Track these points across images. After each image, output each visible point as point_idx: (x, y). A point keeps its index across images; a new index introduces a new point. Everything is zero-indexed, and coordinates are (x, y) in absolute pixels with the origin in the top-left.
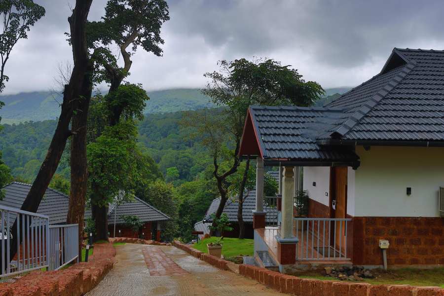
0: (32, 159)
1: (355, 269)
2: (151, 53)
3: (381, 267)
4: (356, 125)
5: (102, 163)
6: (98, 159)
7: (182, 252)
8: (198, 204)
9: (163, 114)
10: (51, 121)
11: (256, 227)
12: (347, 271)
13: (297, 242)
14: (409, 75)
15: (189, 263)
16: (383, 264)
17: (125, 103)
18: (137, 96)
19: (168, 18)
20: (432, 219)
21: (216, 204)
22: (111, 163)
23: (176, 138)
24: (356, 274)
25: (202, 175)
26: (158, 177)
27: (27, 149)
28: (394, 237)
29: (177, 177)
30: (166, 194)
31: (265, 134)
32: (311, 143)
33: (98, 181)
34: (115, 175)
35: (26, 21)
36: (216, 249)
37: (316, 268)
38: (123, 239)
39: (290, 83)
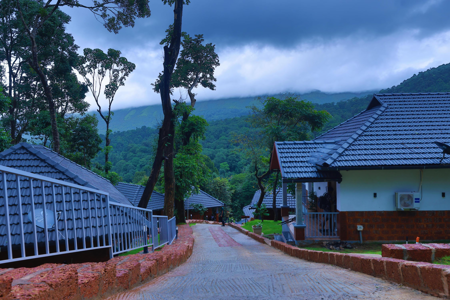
0: (121, 159)
1: (342, 243)
2: (208, 88)
3: (358, 241)
4: (338, 157)
5: (181, 172)
6: (178, 170)
7: (235, 231)
8: (245, 192)
9: (215, 121)
10: (132, 130)
11: (283, 216)
12: (336, 244)
13: (305, 227)
14: (381, 116)
15: (242, 238)
16: (360, 240)
17: (193, 130)
18: (200, 124)
19: (219, 64)
20: (391, 212)
21: (258, 194)
22: (186, 172)
23: (226, 140)
24: (341, 246)
25: (247, 168)
26: (214, 171)
27: (116, 152)
28: (367, 224)
29: (227, 170)
30: (222, 186)
31: (284, 162)
32: (312, 167)
33: (179, 184)
34: (189, 179)
35: (123, 74)
36: (258, 229)
37: (317, 243)
38: (194, 220)
39: (306, 113)
